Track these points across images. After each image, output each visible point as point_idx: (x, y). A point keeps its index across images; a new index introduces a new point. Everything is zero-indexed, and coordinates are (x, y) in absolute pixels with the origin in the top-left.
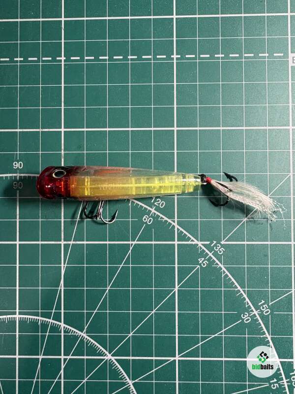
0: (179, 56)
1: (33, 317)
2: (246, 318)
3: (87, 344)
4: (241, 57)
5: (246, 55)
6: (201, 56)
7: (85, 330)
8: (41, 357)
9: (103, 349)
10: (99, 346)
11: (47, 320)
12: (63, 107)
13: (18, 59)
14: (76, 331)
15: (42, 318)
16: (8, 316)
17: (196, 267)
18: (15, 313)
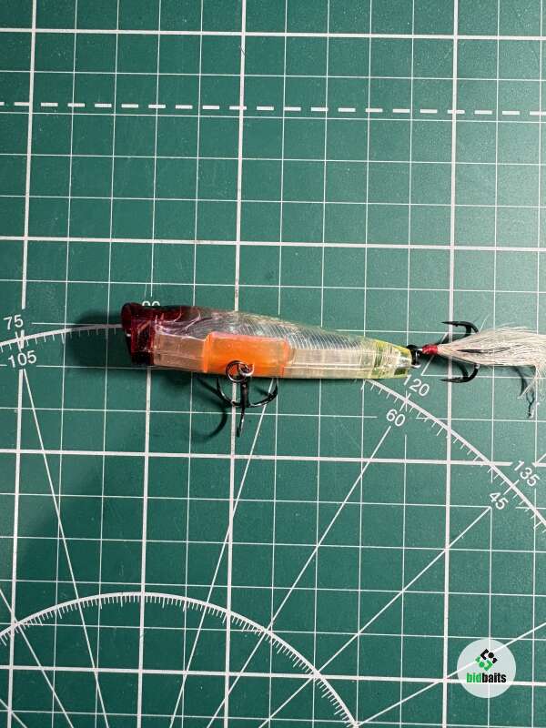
0: (463, 112)
1: (173, 597)
3: (275, 650)
6: (505, 113)
7: (271, 624)
8: (185, 673)
9: (305, 660)
10: (298, 655)
11: (199, 602)
12: (239, 201)
13: (157, 106)
14: (255, 625)
15: (190, 600)
16: (126, 594)
17: (485, 509)
18: (138, 589)
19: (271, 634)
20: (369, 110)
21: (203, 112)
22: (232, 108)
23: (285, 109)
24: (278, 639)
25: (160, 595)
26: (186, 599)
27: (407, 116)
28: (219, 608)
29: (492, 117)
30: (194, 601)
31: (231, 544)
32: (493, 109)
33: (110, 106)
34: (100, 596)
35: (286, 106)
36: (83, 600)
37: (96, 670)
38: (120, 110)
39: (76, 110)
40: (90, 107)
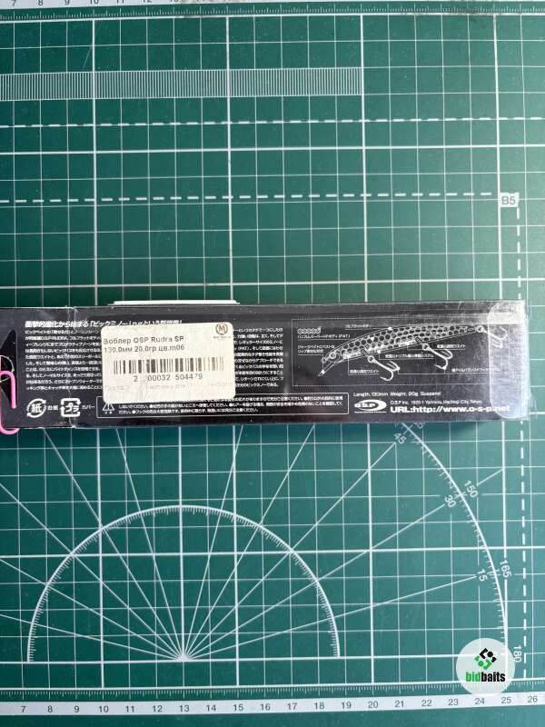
0: (370, 195)
1: (200, 507)
2: (450, 502)
3: (265, 537)
4: (442, 196)
5: (448, 194)
6: (397, 195)
7: (262, 521)
8: (209, 554)
9: (284, 543)
10: (279, 539)
11: (216, 510)
12: (231, 257)
13: (176, 198)
14: (252, 522)
15: (211, 509)
16: (170, 507)
17: (391, 445)
18: (177, 503)
19: (262, 527)
20: (311, 196)
21: (206, 201)
22: (224, 197)
23: (258, 197)
24: (266, 530)
25: (191, 506)
26: (208, 508)
27: (335, 199)
28: (229, 513)
29: (389, 198)
30: (213, 509)
31: (235, 472)
32: (389, 193)
33: (145, 199)
34: (153, 509)
35: (260, 194)
36: (144, 511)
37: (154, 555)
38: (152, 201)
39: (125, 202)
40: (133, 200)
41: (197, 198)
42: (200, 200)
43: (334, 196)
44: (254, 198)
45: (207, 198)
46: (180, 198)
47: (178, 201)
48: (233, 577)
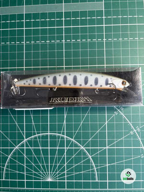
0: (106, 40)
1: (55, 134)
2: (132, 133)
3: (74, 143)
4: (128, 39)
5: (130, 39)
6: (114, 39)
7: (73, 138)
8: (57, 148)
9: (80, 145)
10: (79, 144)
12: (64, 58)
14: (70, 138)
15: (58, 134)
16: (46, 134)
17: (113, 115)
18: (48, 132)
19: (73, 140)
20: (88, 40)
21: (57, 42)
22: (62, 41)
23: (72, 41)
24: (75, 141)
25: (52, 134)
28: (63, 136)
29: (112, 40)
30: (59, 134)
31: (65, 123)
33: (39, 42)
34: (41, 134)
35: (73, 40)
36: (38, 135)
37: (41, 148)
38: (41, 42)
39: (33, 43)
40: (35, 42)
41: (54, 41)
42: (55, 42)
43: (95, 40)
44: (71, 41)
45: (57, 41)
46: (49, 41)
47: (49, 42)
48: (65, 155)
